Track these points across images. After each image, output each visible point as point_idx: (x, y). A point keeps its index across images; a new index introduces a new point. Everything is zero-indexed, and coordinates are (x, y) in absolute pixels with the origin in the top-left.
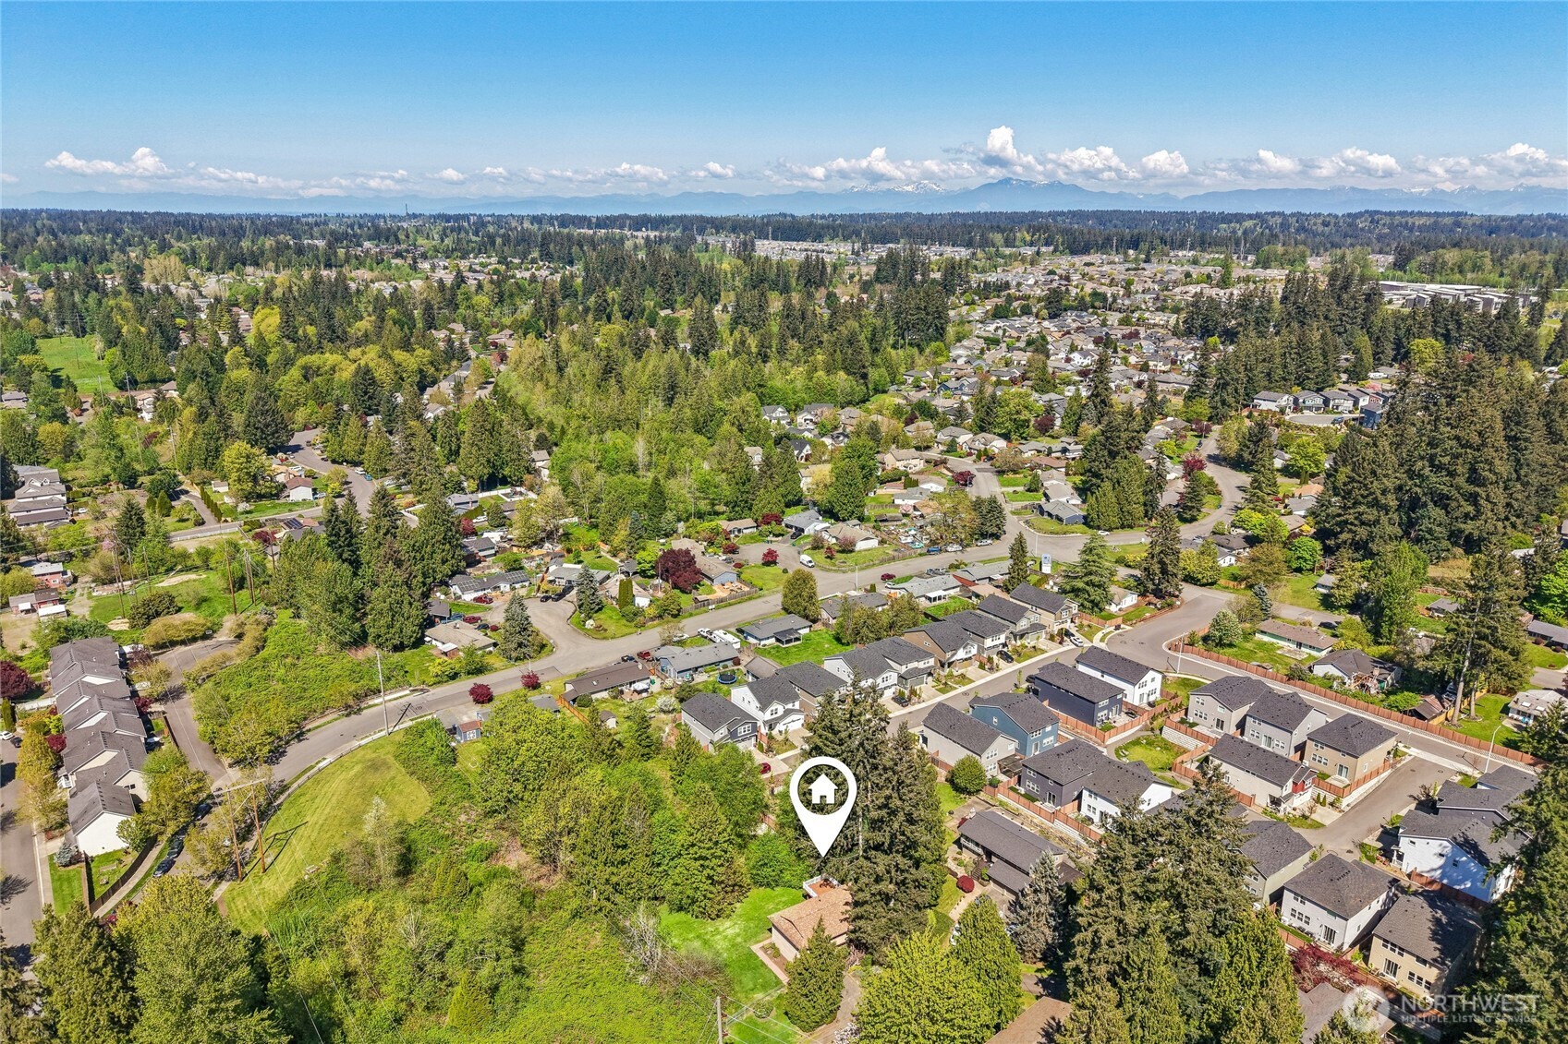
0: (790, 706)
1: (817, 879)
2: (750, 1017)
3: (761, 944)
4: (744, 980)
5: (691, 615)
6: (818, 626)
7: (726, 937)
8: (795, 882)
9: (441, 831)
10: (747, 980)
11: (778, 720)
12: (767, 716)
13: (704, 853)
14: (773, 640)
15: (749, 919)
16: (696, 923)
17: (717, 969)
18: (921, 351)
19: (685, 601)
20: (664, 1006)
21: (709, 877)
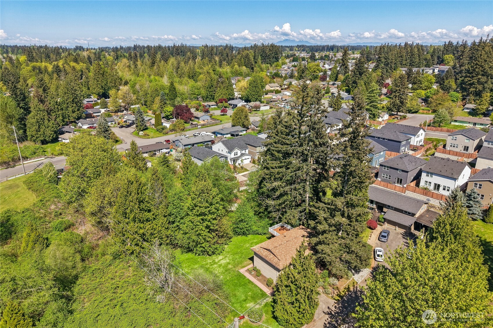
0: (243, 152)
1: (277, 226)
2: (246, 322)
3: (246, 268)
4: (238, 294)
5: (190, 130)
6: (249, 131)
7: (220, 265)
8: (260, 230)
9: (37, 215)
10: (240, 294)
11: (238, 158)
12: (232, 156)
13: (203, 210)
14: (229, 136)
15: (234, 254)
16: (199, 258)
17: (218, 287)
18: (271, 66)
19: (187, 126)
20: (177, 319)
21: (207, 227)
